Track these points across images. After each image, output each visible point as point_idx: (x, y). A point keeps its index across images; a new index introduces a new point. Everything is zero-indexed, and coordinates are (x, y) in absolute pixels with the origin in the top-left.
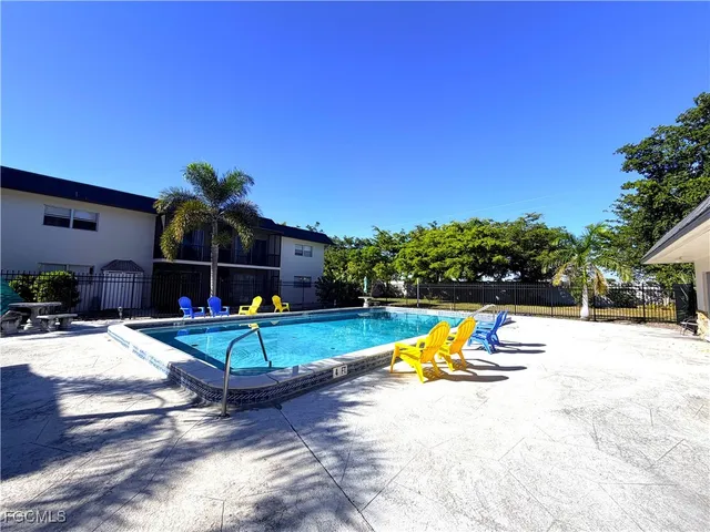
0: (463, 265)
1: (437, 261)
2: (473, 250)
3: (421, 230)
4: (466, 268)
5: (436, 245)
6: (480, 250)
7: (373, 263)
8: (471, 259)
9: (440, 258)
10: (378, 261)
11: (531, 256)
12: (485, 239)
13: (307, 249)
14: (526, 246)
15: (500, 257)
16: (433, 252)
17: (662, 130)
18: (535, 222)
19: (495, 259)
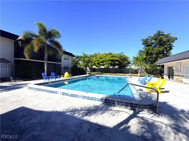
0: (109, 64)
1: (102, 63)
2: (110, 60)
3: (96, 54)
4: (109, 65)
5: (101, 58)
6: (112, 60)
7: (88, 63)
8: (111, 62)
9: (103, 62)
10: (89, 62)
11: (123, 62)
12: (114, 58)
13: (67, 58)
14: (122, 60)
15: (117, 62)
16: (101, 60)
17: (150, 37)
18: (122, 54)
19: (116, 63)
